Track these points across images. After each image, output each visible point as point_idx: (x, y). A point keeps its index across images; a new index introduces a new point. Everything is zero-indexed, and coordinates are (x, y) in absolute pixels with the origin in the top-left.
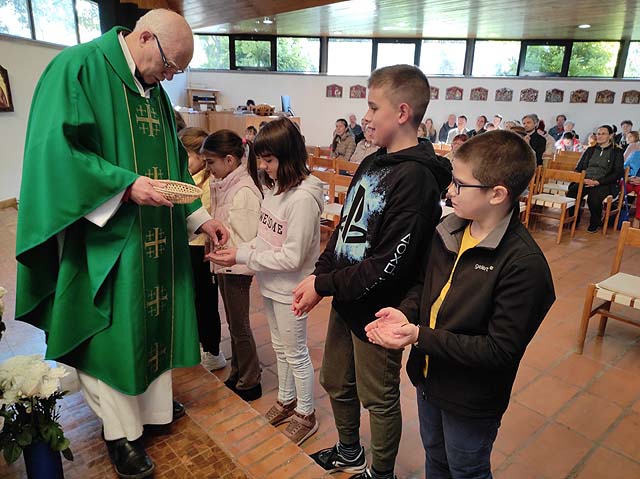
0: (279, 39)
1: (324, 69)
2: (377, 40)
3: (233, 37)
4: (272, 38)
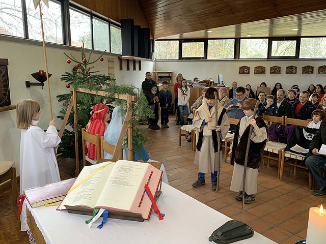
0: (209, 41)
1: (237, 57)
2: (271, 39)
3: (181, 41)
4: (205, 40)
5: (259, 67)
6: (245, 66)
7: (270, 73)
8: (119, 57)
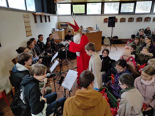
1: (102, 13)
2: (121, 3)
3: (72, 4)
4: (85, 3)
6: (107, 18)
7: (120, 22)
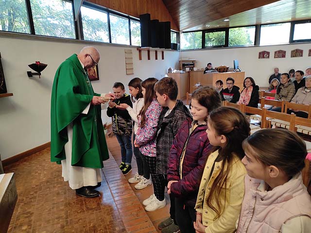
0: (230, 29)
1: (257, 43)
2: (294, 23)
3: (204, 31)
4: (226, 29)
5: (280, 52)
6: (265, 52)
7: (291, 57)
8: (138, 48)
